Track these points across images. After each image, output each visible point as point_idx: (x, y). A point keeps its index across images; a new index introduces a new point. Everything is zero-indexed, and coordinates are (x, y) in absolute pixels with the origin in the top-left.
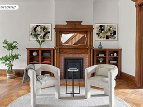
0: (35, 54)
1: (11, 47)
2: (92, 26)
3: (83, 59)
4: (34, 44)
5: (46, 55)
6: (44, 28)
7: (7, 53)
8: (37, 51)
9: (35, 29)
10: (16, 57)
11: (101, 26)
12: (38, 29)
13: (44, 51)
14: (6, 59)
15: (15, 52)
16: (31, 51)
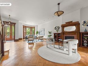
0: (56, 35)
1: (50, 33)
2: (78, 22)
3: (74, 37)
4: (55, 32)
5: (59, 35)
6: (58, 27)
7: (49, 34)
8: (56, 34)
9: (55, 27)
10: (51, 36)
11: (84, 21)
12: (57, 27)
13: (59, 34)
14: (49, 36)
15: (51, 34)
16: (55, 34)
